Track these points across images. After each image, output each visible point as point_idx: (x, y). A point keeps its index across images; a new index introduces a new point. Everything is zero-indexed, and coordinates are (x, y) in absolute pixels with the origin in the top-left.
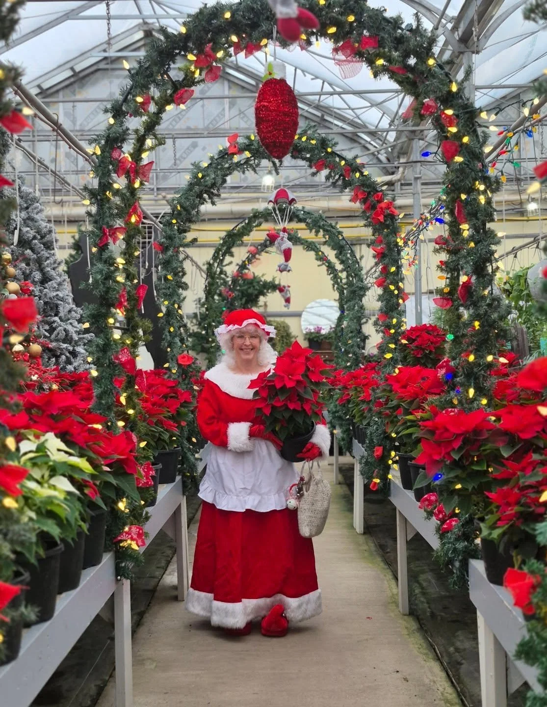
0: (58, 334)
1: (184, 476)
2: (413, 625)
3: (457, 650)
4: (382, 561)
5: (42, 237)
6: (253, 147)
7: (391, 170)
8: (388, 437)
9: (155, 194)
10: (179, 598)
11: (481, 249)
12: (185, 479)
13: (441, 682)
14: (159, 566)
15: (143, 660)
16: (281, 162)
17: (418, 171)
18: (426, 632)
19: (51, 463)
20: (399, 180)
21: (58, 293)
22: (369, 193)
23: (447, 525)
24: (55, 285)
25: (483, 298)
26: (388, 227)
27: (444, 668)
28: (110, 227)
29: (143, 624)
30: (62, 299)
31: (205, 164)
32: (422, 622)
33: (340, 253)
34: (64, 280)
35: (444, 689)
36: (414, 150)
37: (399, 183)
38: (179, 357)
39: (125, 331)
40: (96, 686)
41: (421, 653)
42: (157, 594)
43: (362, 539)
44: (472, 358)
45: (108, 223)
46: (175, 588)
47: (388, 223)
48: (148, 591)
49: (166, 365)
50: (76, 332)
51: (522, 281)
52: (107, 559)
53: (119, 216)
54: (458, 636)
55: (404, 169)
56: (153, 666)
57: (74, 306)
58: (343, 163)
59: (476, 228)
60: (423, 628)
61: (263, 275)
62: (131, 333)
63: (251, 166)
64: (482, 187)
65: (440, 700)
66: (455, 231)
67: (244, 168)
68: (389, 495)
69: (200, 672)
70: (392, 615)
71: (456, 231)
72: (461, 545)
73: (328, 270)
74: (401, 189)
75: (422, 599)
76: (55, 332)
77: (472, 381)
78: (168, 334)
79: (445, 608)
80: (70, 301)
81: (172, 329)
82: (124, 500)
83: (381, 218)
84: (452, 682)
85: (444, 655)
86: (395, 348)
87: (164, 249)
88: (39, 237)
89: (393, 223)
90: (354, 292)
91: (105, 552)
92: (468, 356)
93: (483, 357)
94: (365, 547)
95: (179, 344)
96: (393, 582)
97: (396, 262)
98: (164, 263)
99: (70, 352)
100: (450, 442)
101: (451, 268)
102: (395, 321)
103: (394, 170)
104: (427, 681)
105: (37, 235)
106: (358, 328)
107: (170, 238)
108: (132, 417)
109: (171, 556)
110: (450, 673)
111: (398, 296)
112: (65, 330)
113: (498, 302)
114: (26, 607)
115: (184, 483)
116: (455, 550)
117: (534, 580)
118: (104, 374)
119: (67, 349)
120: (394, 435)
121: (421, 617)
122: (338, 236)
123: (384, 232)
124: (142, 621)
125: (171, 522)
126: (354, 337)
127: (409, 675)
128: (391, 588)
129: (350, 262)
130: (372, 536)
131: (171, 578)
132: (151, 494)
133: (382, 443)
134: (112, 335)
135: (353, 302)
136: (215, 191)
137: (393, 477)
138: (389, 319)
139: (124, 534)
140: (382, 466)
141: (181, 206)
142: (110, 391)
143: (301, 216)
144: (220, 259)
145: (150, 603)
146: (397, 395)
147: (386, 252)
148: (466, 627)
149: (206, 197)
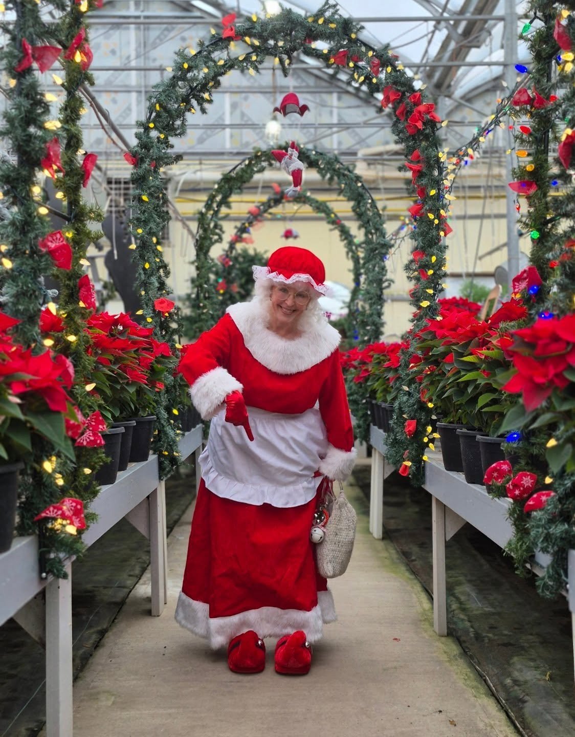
1: (161, 455)
2: (455, 649)
3: (516, 682)
4: (407, 570)
6: (255, 31)
8: (422, 406)
10: (154, 612)
12: (162, 459)
13: (500, 726)
14: (132, 573)
15: (98, 693)
18: (471, 657)
22: (404, 93)
23: (534, 500)
26: (427, 137)
27: (503, 708)
29: (103, 646)
31: (193, 52)
32: (464, 645)
33: (358, 204)
38: (155, 301)
39: (65, 221)
40: (27, 729)
41: (467, 685)
42: (125, 608)
43: (381, 545)
46: (149, 600)
47: (427, 131)
48: (115, 603)
49: (140, 312)
52: (23, 545)
54: (513, 663)
56: (110, 703)
58: (371, 53)
60: (465, 652)
62: (73, 223)
63: (252, 63)
67: (243, 68)
68: (424, 483)
69: (173, 711)
70: (425, 635)
72: (557, 530)
73: (341, 236)
75: (462, 616)
78: (142, 272)
79: (492, 628)
81: (147, 266)
82: (54, 459)
83: (419, 125)
85: (500, 688)
86: (433, 295)
87: (137, 160)
89: (434, 132)
90: (373, 251)
94: (385, 554)
95: (157, 285)
96: (423, 597)
97: (437, 183)
98: (137, 180)
101: (535, 136)
102: (434, 259)
104: (481, 725)
106: (379, 293)
108: (73, 346)
110: (512, 714)
111: (438, 228)
115: (160, 464)
118: (24, 267)
120: (430, 405)
121: (463, 638)
122: (356, 182)
123: (422, 145)
124: (102, 641)
125: (143, 513)
126: (374, 303)
127: (456, 716)
128: (421, 603)
129: (370, 214)
130: (392, 541)
131: (144, 589)
132: (100, 458)
133: (415, 416)
134: (36, 209)
135: (373, 262)
136: (206, 96)
137: (429, 458)
138: (426, 256)
139: (51, 509)
140: (415, 445)
141: (161, 106)
142: (31, 292)
143: (313, 157)
144: (214, 210)
145: (115, 619)
146: (443, 341)
147: (424, 170)
148: (523, 652)
149: (194, 102)
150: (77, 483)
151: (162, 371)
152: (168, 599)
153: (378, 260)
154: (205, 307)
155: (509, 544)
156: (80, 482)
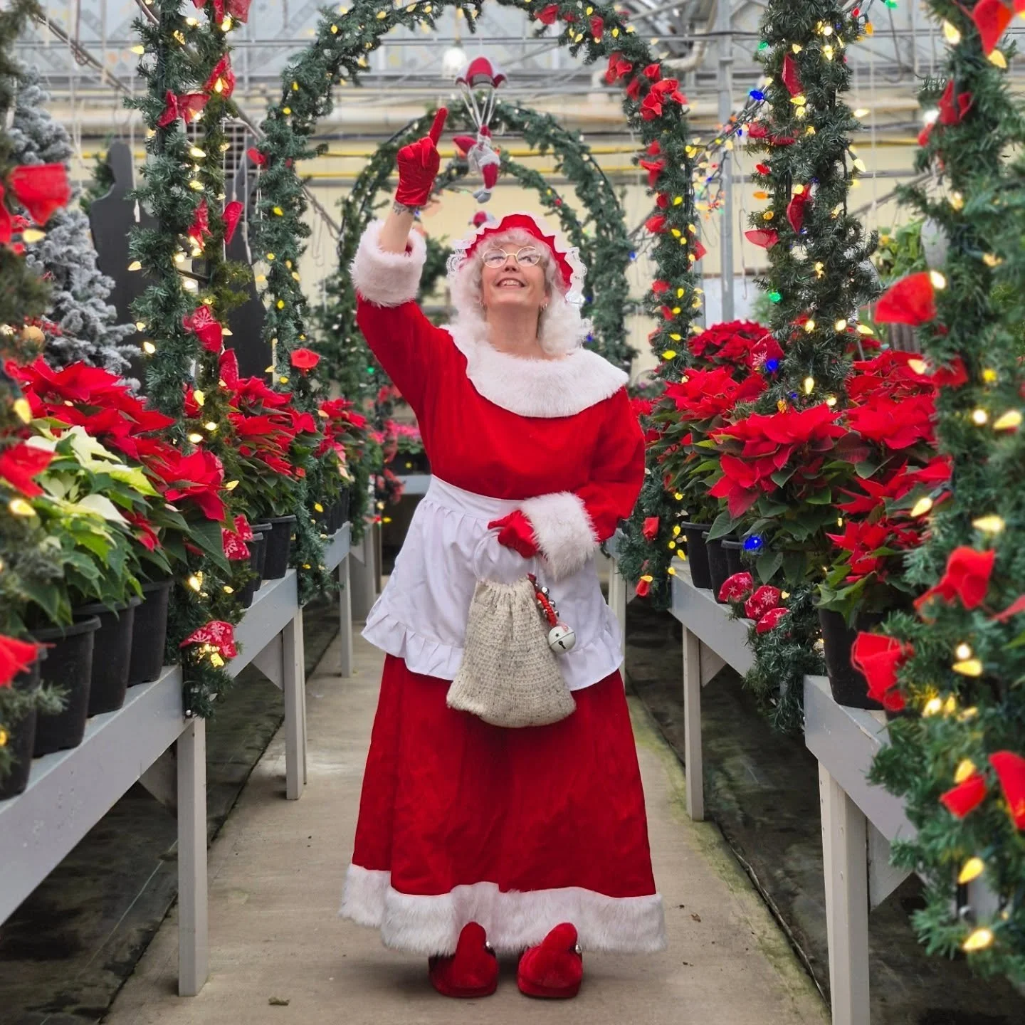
0: (71, 321)
1: (300, 570)
2: (712, 836)
3: (788, 873)
4: (658, 737)
5: (43, 147)
7: (678, 50)
8: (667, 499)
9: (246, 88)
10: (289, 795)
11: (827, 137)
12: (302, 575)
13: (758, 921)
14: (251, 745)
15: (226, 891)
16: (478, 8)
17: (727, 50)
18: (735, 846)
19: (82, 473)
20: (692, 68)
21: (70, 247)
22: (636, 65)
23: (767, 619)
24: (66, 234)
25: (829, 220)
26: (668, 125)
28: (180, 94)
29: (223, 836)
30: (78, 260)
31: (343, 10)
32: (726, 831)
33: (585, 186)
34: (82, 226)
35: (764, 932)
36: (720, 12)
37: (693, 74)
38: (293, 354)
39: (203, 283)
40: (140, 930)
41: (724, 878)
42: (246, 790)
44: (810, 326)
45: (175, 87)
46: (282, 779)
47: (669, 117)
48: (232, 785)
49: (270, 370)
50: (103, 320)
51: (913, 243)
52: (169, 676)
53: (196, 74)
54: (791, 852)
55: (703, 46)
56: (242, 901)
57: (99, 273)
58: (590, 10)
59: (815, 101)
60: (727, 840)
61: (444, 238)
62: (213, 286)
63: (425, 16)
64: (828, 31)
65: (756, 948)
66: (784, 110)
67: (413, 21)
68: (670, 606)
70: (675, 820)
71: (784, 112)
72: (789, 652)
73: (562, 223)
74: (697, 85)
75: (729, 796)
76: (65, 319)
77: (811, 365)
78: (273, 313)
79: (769, 810)
80: (93, 263)
81: (282, 306)
82: (200, 574)
83: (658, 109)
84: (779, 924)
85: (766, 881)
86: (681, 342)
87: (268, 159)
88: (37, 146)
89: (678, 118)
90: (608, 256)
91: (165, 664)
92: (804, 322)
93: (830, 324)
95: (294, 330)
96: (677, 771)
97: (684, 187)
98: (267, 186)
99: (91, 357)
100: (769, 459)
101: (775, 177)
102: (681, 292)
103: (684, 49)
104: (733, 920)
105: (33, 142)
106: (617, 321)
107: (280, 140)
109: (272, 729)
110: (775, 908)
111: (686, 249)
112: (83, 315)
113: (856, 230)
114: (45, 688)
115: (300, 582)
116: (780, 661)
117: (903, 649)
118: (167, 351)
119: (85, 350)
120: (679, 497)
121: (727, 823)
122: (580, 155)
123: (662, 136)
124: (221, 831)
125: (275, 653)
126: (610, 336)
127: (702, 911)
128: (673, 780)
129: (603, 202)
130: (640, 698)
131: (273, 764)
132: (245, 573)
133: (657, 511)
134: (181, 282)
135: (608, 274)
136: (360, 61)
137: (677, 570)
138: (671, 289)
139: (200, 633)
140: (657, 552)
141: (300, 84)
142: (176, 379)
143: (515, 118)
144: (366, 196)
145: (235, 803)
146: (684, 414)
147: (666, 170)
148: (806, 839)
149: (344, 71)
150: (217, 605)
151: (306, 453)
152: (309, 778)
153: (615, 271)
154: (353, 344)
155: (750, 674)
156: (220, 603)
